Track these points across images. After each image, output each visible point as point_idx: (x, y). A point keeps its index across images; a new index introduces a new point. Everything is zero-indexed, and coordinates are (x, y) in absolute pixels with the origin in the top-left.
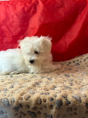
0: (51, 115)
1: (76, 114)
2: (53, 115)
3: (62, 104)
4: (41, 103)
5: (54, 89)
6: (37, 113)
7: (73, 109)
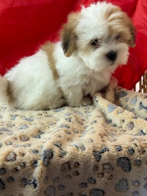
0: (33, 180)
1: (78, 174)
2: (37, 179)
3: (52, 155)
4: (15, 159)
5: (40, 137)
6: (6, 180)
7: (72, 167)
